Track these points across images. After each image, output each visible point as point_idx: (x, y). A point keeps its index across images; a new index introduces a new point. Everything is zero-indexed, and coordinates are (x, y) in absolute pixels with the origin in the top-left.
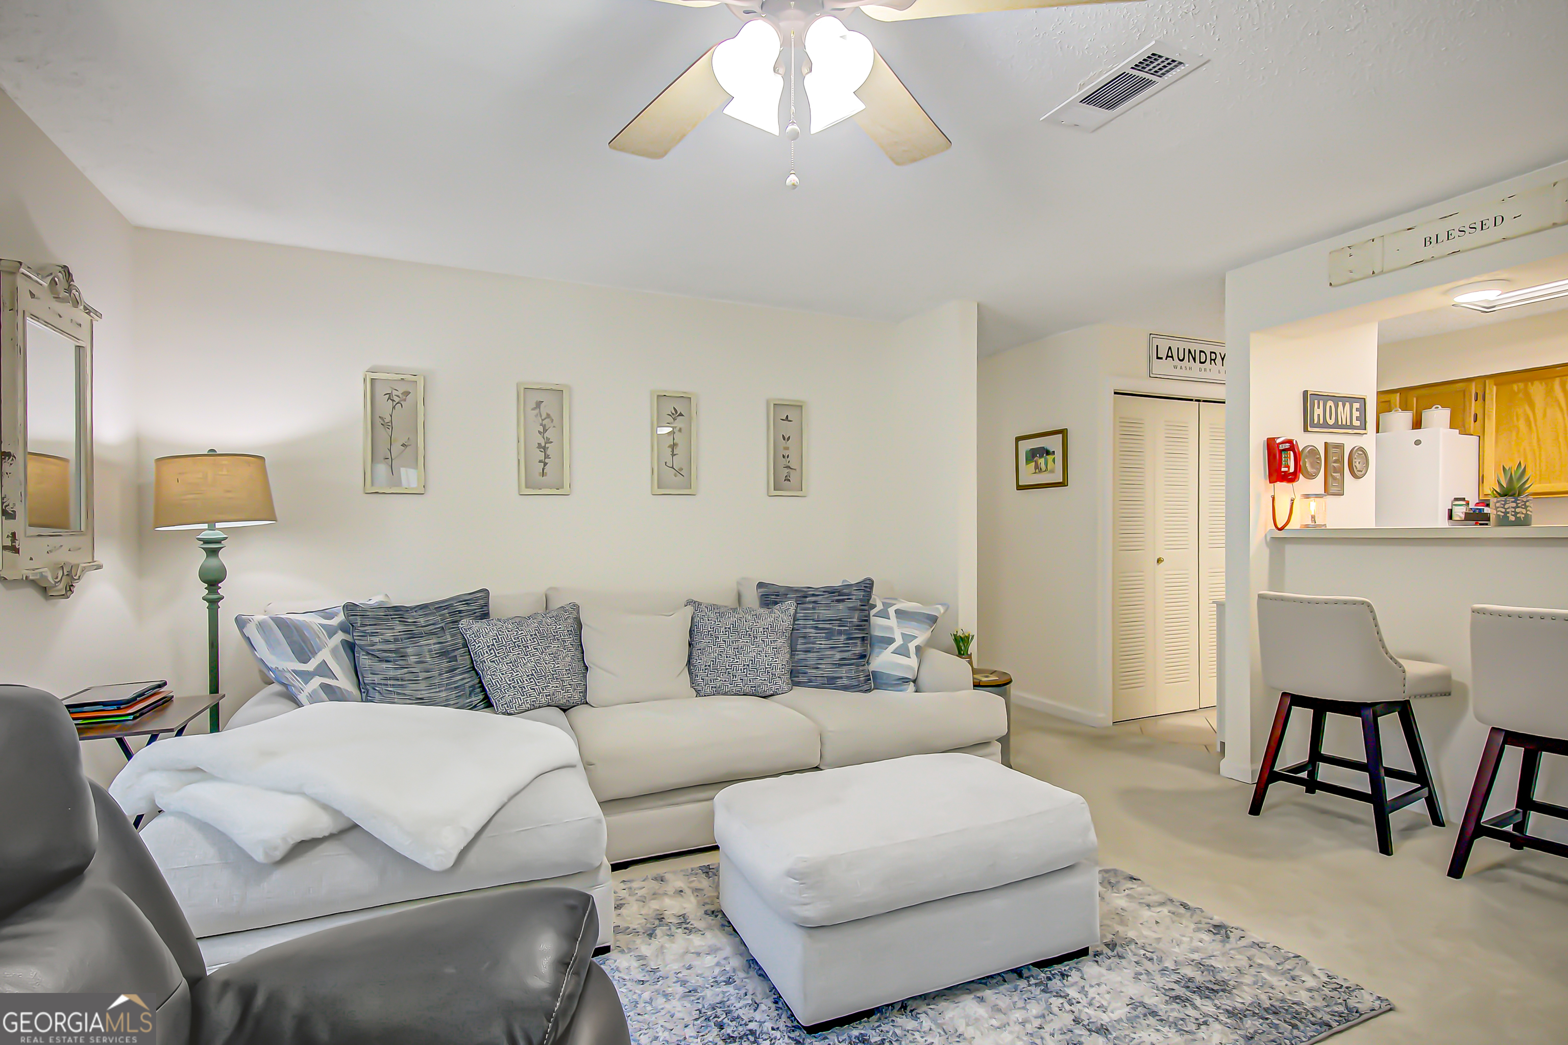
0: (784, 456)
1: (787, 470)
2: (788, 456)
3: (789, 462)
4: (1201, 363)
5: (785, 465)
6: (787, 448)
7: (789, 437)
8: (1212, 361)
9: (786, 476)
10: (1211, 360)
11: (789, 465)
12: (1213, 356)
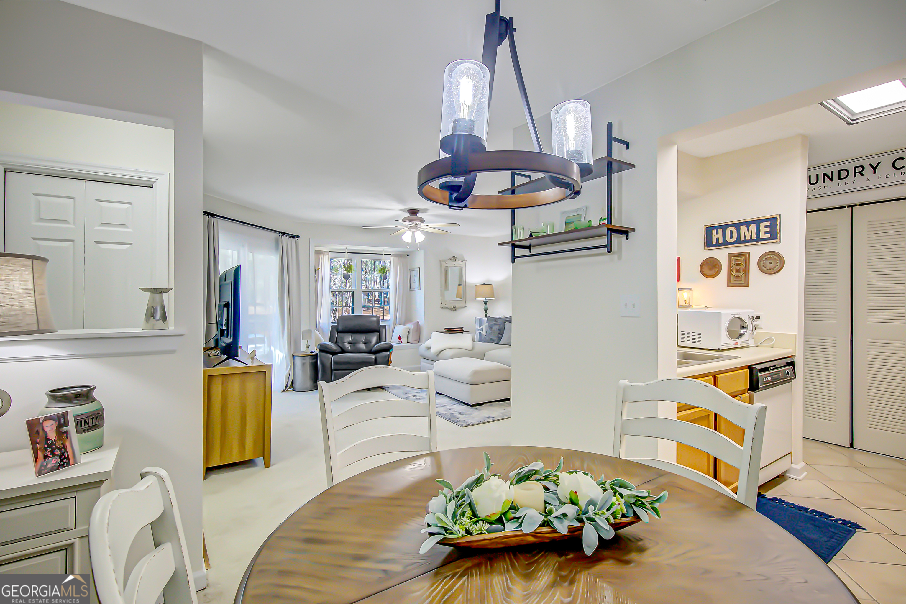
4: (840, 179)
10: (855, 173)
12: (859, 170)
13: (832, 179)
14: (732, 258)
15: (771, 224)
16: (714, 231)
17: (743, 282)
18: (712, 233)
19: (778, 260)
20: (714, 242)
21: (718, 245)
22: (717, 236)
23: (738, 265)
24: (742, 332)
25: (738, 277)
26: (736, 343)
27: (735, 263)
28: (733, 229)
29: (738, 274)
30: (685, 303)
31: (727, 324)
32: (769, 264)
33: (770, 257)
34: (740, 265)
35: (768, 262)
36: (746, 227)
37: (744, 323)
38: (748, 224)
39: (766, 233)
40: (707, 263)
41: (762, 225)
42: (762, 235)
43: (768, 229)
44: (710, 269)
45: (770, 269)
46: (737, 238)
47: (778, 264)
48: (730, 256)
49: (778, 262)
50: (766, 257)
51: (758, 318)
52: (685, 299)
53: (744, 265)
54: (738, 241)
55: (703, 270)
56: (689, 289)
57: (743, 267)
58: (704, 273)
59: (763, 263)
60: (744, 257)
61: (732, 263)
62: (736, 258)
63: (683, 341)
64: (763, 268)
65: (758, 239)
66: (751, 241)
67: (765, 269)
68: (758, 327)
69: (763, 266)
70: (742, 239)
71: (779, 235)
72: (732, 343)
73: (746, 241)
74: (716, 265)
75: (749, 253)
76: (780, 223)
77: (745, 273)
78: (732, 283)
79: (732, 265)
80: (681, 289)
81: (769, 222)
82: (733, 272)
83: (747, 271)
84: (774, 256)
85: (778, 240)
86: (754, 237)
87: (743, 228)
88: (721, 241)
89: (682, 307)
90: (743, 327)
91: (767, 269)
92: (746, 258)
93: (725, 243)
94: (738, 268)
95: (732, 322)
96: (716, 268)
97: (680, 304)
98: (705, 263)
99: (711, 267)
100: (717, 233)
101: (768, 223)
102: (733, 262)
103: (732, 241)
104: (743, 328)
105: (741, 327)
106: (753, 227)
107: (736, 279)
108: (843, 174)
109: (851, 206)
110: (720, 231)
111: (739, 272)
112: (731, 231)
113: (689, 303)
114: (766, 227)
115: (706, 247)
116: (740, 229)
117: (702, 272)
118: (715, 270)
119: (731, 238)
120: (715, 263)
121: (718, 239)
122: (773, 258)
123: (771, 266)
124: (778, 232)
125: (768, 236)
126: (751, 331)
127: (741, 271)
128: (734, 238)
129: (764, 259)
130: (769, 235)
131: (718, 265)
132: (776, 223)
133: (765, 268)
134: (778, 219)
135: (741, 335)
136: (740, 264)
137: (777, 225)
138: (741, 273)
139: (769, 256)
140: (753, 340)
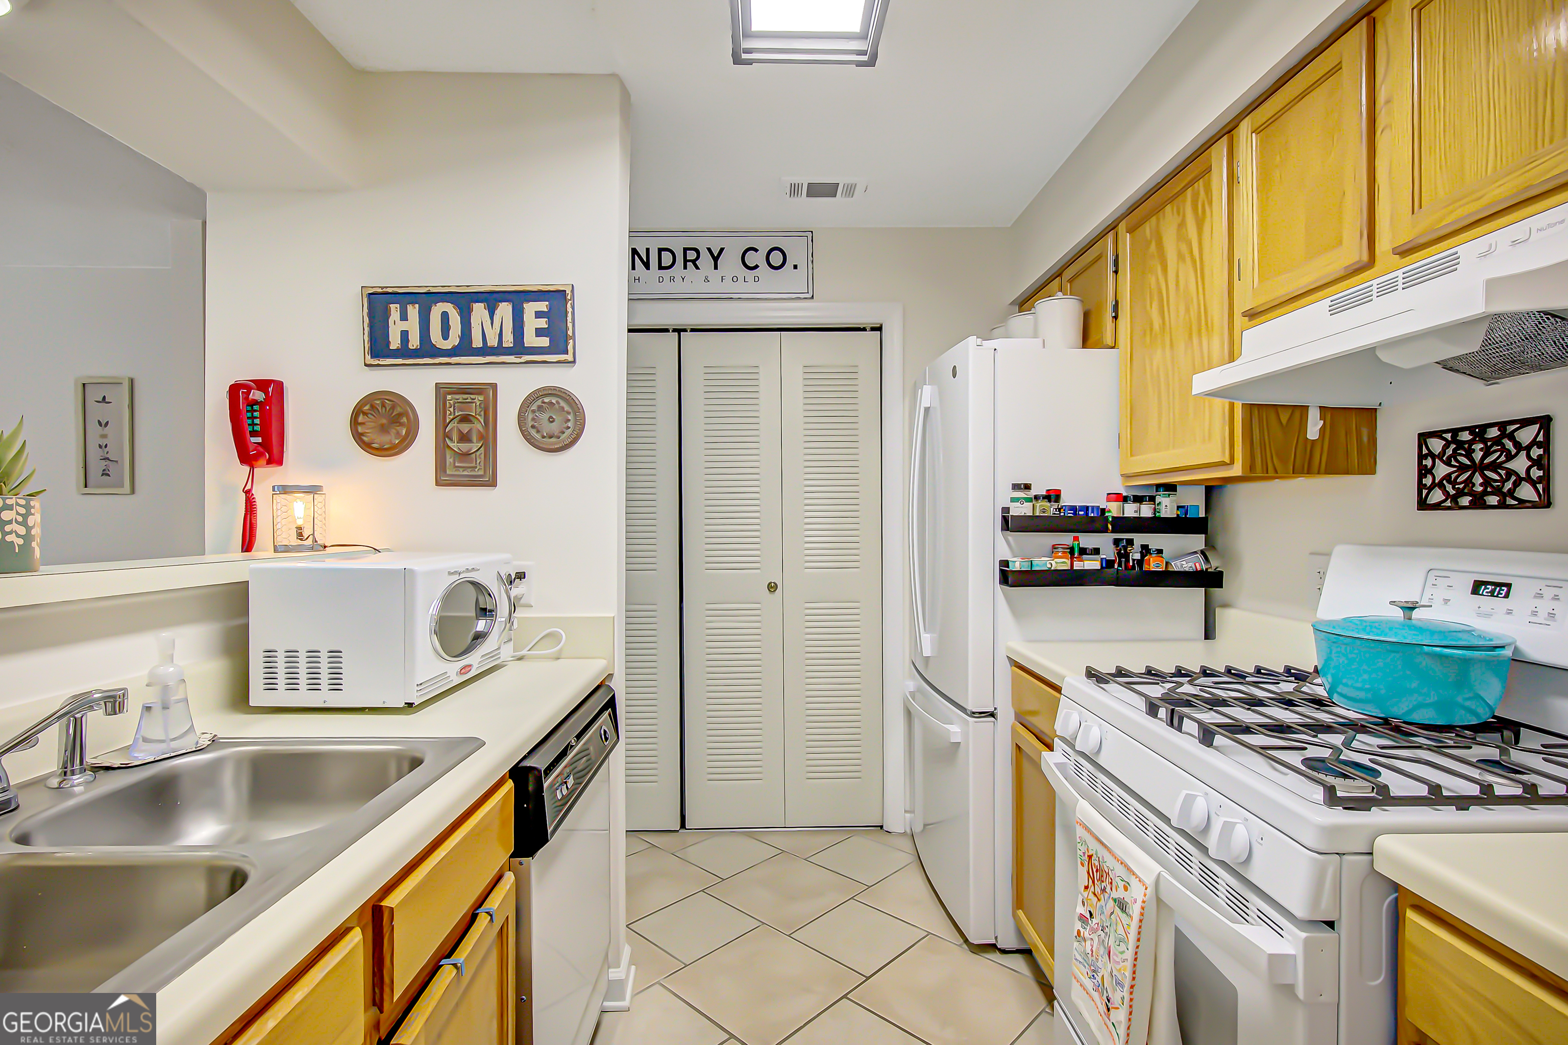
0: (100, 446)
1: (104, 463)
2: (106, 446)
3: (107, 453)
4: (661, 267)
5: (101, 456)
6: (104, 436)
7: (107, 423)
8: (689, 264)
9: (104, 470)
10: (686, 261)
11: (107, 456)
12: (691, 255)
13: (647, 265)
14: (449, 397)
15: (550, 308)
16: (395, 310)
17: (481, 473)
18: (387, 314)
19: (569, 413)
20: (395, 343)
21: (404, 352)
22: (404, 326)
23: (465, 419)
24: (481, 625)
25: (465, 455)
26: (466, 668)
27: (457, 414)
28: (449, 308)
29: (464, 447)
30: (300, 535)
31: (433, 609)
32: (548, 422)
33: (551, 403)
34: (470, 421)
35: (544, 417)
36: (485, 308)
37: (487, 597)
38: (492, 299)
39: (539, 332)
40: (373, 407)
41: (530, 308)
42: (531, 339)
43: (543, 323)
44: (384, 429)
45: (551, 437)
46: (462, 338)
47: (569, 424)
48: (442, 391)
49: (570, 417)
50: (539, 403)
51: (521, 576)
52: (300, 522)
53: (482, 421)
54: (465, 348)
55: (360, 429)
56: (313, 490)
57: (480, 427)
58: (363, 441)
59: (533, 419)
60: (481, 398)
61: (448, 412)
62: (460, 397)
63: (271, 686)
64: (533, 432)
65: (519, 348)
66: (500, 350)
67: (538, 436)
68: (522, 601)
69: (533, 427)
70: (477, 343)
71: (571, 341)
72: (452, 670)
73: (486, 350)
74: (400, 415)
75: (494, 386)
76: (573, 308)
77: (485, 445)
78: (448, 472)
79: (448, 421)
80: (285, 490)
81: (547, 303)
82: (451, 439)
83: (489, 440)
84: (560, 400)
85: (569, 357)
86: (508, 340)
87: (479, 311)
88: (414, 342)
89: (287, 549)
90: (485, 610)
91: (543, 437)
92: (486, 401)
93: (427, 350)
94: (465, 428)
95: (450, 597)
96: (402, 425)
97: (282, 541)
98: (367, 407)
99: (384, 421)
100: (404, 317)
101: (543, 306)
102: (452, 409)
103: (447, 345)
104: (484, 612)
105: (478, 609)
106: (505, 310)
107: (460, 462)
108: (667, 259)
109: (679, 331)
110: (413, 311)
111: (470, 441)
112: (445, 316)
113: (313, 534)
114: (539, 315)
115: (368, 357)
116: (470, 311)
117: (358, 437)
118: (398, 434)
119: (445, 335)
120: (399, 410)
121: (405, 335)
122: (557, 406)
123: (554, 428)
124: (570, 333)
125: (544, 342)
126: (504, 619)
127: (474, 439)
128: (454, 340)
129: (534, 407)
130: (548, 339)
131: (408, 418)
132: (565, 309)
133: (538, 432)
134: (569, 297)
135: (479, 637)
136: (472, 418)
137: (566, 313)
138: (475, 446)
139: (547, 400)
140: (511, 645)
